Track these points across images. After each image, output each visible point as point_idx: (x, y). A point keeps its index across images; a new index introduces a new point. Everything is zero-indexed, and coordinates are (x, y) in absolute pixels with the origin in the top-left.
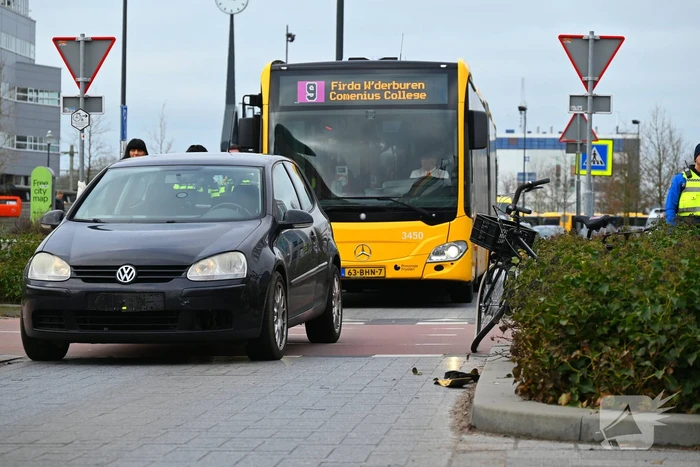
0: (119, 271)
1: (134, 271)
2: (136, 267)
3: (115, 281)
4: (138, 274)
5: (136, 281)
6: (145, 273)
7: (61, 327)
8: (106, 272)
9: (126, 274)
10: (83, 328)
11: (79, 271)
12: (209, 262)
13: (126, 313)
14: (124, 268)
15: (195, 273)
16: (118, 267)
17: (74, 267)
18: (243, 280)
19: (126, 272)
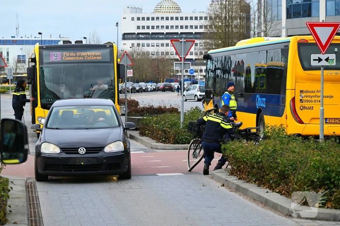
0: (79, 150)
1: (85, 150)
2: (86, 148)
3: (78, 153)
4: (86, 150)
5: (86, 153)
6: (89, 150)
7: (56, 170)
8: (75, 150)
9: (82, 151)
10: (65, 171)
11: (63, 150)
12: (111, 145)
13: (83, 165)
14: (81, 148)
15: (107, 149)
16: (79, 148)
17: (61, 148)
18: (123, 152)
19: (82, 150)
